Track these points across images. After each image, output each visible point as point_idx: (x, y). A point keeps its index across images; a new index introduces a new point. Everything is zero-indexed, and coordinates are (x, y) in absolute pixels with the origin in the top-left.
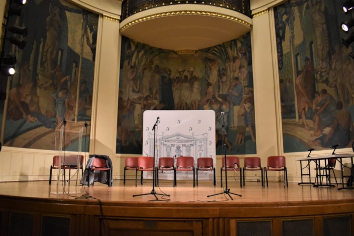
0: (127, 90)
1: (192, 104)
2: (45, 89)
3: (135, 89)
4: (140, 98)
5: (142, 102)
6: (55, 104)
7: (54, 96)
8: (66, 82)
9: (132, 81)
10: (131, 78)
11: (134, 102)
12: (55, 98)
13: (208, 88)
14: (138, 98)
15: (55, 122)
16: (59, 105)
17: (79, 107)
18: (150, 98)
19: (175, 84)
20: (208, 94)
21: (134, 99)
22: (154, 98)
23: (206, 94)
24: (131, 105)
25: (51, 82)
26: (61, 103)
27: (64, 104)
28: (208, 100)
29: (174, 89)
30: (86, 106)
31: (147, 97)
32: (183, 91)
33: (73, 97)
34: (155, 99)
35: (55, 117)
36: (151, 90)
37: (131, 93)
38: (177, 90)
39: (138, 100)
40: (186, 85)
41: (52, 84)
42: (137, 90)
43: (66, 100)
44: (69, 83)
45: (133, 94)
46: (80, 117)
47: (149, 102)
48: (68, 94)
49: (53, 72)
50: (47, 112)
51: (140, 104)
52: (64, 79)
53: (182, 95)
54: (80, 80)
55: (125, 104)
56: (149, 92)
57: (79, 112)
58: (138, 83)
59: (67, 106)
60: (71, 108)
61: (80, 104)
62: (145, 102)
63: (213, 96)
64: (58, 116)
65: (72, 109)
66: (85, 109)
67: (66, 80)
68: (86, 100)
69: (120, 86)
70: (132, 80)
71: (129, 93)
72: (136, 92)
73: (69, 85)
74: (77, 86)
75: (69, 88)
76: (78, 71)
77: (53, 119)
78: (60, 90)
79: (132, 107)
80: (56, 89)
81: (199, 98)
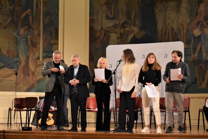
0: (100, 17)
1: (179, 29)
2: (5, 27)
3: (109, 14)
4: (115, 26)
5: (118, 31)
6: (17, 42)
7: (15, 34)
8: (27, 16)
9: (105, 6)
10: (104, 2)
11: (108, 31)
12: (16, 36)
13: (199, 6)
14: (112, 26)
15: (18, 62)
16: (22, 43)
17: (44, 43)
18: (128, 24)
19: (158, 5)
20: (199, 14)
21: (109, 27)
22: (132, 25)
23: (197, 14)
24: (105, 35)
25: (10, 19)
26: (23, 41)
27: (27, 41)
28: (199, 22)
29: (157, 11)
30: (52, 42)
31: (124, 23)
32: (168, 12)
33: (36, 32)
34: (134, 26)
35: (18, 56)
36: (128, 14)
37: (104, 20)
38: (160, 12)
39: (112, 28)
40: (173, 4)
41: (12, 21)
42: (112, 16)
43: (29, 37)
44: (31, 17)
45: (107, 21)
46: (45, 54)
47: (127, 29)
48: (31, 30)
49: (11, 8)
50: (8, 52)
51: (116, 33)
52: (25, 13)
53: (167, 17)
54: (43, 12)
55: (98, 34)
56: (126, 17)
57: (44, 49)
58: (113, 7)
59: (30, 43)
60: (35, 45)
61: (44, 40)
62: (122, 30)
63: (205, 17)
64: (20, 55)
65: (37, 46)
66: (52, 45)
67: (27, 14)
68: (51, 35)
69: (91, 14)
70: (105, 4)
71: (102, 21)
72: (111, 19)
73: (31, 20)
74: (40, 19)
75: (31, 23)
76: (40, 2)
77: (16, 59)
78: (21, 27)
79: (106, 38)
80: (17, 26)
81: (188, 21)
